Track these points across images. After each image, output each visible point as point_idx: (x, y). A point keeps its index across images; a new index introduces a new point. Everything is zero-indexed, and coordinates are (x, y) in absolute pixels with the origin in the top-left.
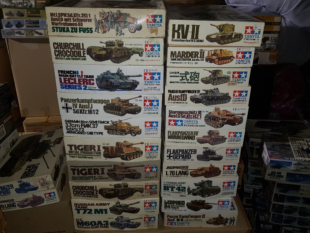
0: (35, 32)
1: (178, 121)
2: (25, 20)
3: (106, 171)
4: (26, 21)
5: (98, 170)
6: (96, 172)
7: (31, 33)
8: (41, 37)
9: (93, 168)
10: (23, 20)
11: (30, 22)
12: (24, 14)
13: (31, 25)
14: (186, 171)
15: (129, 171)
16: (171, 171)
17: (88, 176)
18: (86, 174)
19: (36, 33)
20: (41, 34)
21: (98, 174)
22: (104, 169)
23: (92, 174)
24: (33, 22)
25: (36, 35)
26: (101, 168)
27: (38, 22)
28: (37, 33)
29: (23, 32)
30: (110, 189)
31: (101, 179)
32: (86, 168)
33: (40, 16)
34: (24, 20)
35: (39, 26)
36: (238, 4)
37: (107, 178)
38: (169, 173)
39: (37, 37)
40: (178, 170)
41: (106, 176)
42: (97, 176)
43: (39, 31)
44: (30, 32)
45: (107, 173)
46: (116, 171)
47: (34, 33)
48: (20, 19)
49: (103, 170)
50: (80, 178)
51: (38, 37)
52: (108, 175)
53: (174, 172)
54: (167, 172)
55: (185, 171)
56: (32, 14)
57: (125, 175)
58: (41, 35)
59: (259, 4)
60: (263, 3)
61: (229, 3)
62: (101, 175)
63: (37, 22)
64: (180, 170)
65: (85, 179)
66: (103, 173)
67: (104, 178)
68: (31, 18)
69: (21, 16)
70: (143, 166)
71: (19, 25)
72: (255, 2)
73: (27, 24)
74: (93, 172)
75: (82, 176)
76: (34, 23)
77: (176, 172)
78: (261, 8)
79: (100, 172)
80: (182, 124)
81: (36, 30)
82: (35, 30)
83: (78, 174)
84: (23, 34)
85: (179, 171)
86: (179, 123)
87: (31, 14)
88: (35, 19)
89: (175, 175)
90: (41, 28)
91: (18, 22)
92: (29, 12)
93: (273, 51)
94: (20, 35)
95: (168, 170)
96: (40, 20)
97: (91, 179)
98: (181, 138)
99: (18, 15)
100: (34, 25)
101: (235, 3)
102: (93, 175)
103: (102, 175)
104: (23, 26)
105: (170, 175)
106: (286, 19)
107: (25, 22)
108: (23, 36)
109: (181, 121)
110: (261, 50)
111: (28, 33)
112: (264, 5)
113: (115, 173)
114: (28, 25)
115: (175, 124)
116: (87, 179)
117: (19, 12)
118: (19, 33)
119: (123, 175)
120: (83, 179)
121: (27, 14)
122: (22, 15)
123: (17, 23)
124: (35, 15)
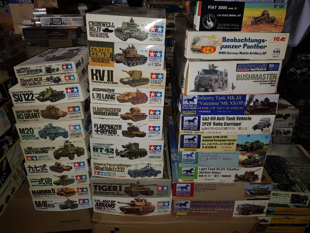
14: (113, 95)
16: (97, 94)
38: (95, 96)
40: (105, 93)
53: (101, 94)
54: (93, 94)
55: (111, 95)
64: (107, 93)
77: (103, 94)
85: (106, 95)
89: (102, 99)
95: (95, 92)
105: (97, 98)
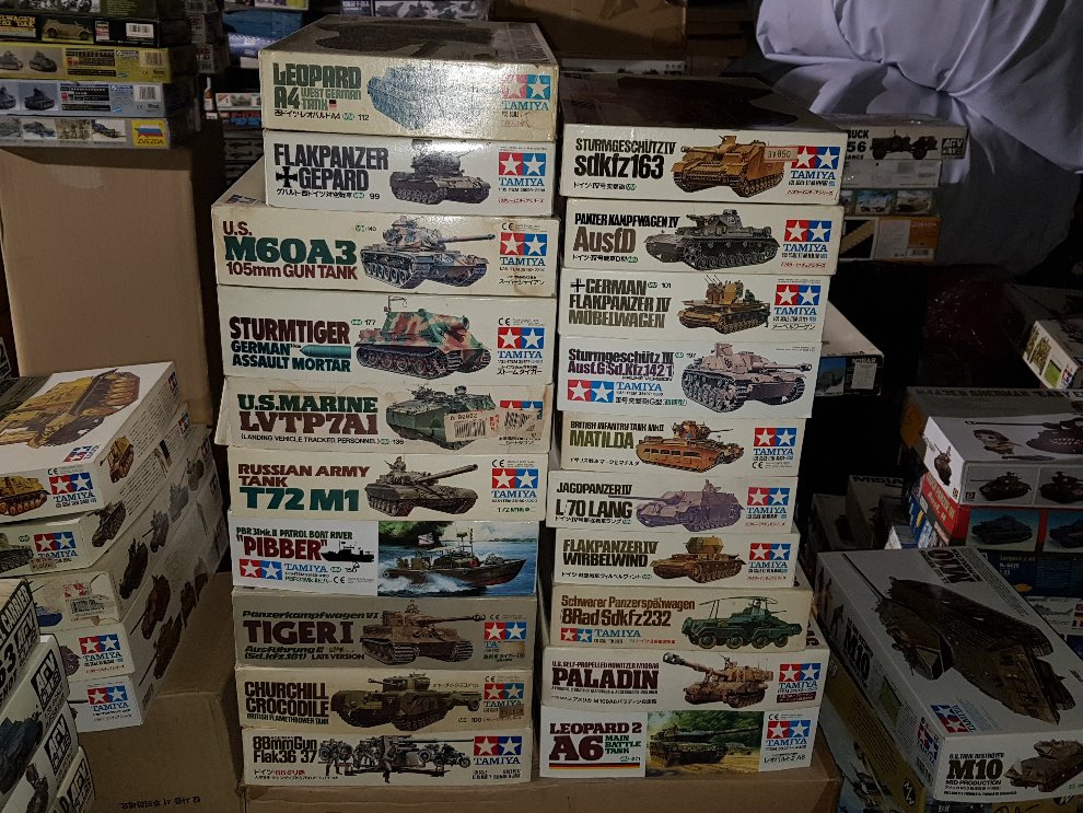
0: (94, 125)
1: (597, 384)
2: (58, 83)
3: (357, 632)
4: (65, 88)
5: (332, 628)
6: (326, 632)
7: (77, 130)
8: (115, 143)
9: (315, 621)
10: (53, 84)
11: (79, 92)
12: (57, 62)
13: (82, 102)
15: (434, 633)
17: (298, 645)
18: (292, 639)
19: (96, 131)
20: (113, 134)
21: (333, 641)
22: (352, 623)
23: (312, 641)
24: (89, 93)
25: (97, 137)
26: (341, 620)
27: (103, 94)
28: (101, 130)
29: (49, 124)
30: (369, 694)
31: (342, 657)
32: (293, 620)
33: (113, 74)
34: (55, 85)
35: (107, 108)
36: (805, 55)
37: (359, 657)
39: (99, 143)
41: (357, 647)
42: (327, 645)
43: (109, 124)
44: (73, 127)
45: (361, 640)
46: (390, 631)
47: (90, 130)
48: (43, 81)
49: (347, 627)
50: (271, 653)
51: (104, 143)
52: (365, 644)
56: (87, 64)
57: (418, 645)
58: (114, 136)
59: (874, 56)
60: (887, 55)
61: (774, 52)
62: (341, 646)
63: (101, 93)
65: (288, 655)
66: (347, 639)
67: (351, 657)
68: (81, 77)
69: (45, 70)
70: (477, 619)
71: (38, 101)
72: (862, 51)
73: (64, 97)
74: (315, 634)
75: (280, 645)
76: (92, 94)
78: (882, 72)
79: (339, 635)
80: (610, 396)
81: (98, 122)
82: (93, 121)
83: (267, 640)
84: (51, 133)
86: (602, 392)
87: (81, 63)
88: (96, 83)
90: (113, 112)
91: (36, 90)
92: (76, 59)
93: (921, 215)
94: (38, 137)
96: (113, 84)
97: (309, 655)
98: (604, 562)
99: (36, 66)
100: (89, 103)
101: (794, 51)
102: (316, 645)
103: (346, 646)
104: (51, 104)
106: (969, 108)
107: (60, 92)
108: (51, 138)
109: (609, 385)
110: (882, 209)
111: (67, 130)
112: (892, 59)
113: (387, 640)
114: (69, 102)
115: (590, 396)
116: (295, 657)
117: (39, 55)
118: (38, 129)
119: (413, 645)
120: (281, 657)
121: (70, 62)
122: (48, 66)
123: (32, 94)
124: (95, 67)
